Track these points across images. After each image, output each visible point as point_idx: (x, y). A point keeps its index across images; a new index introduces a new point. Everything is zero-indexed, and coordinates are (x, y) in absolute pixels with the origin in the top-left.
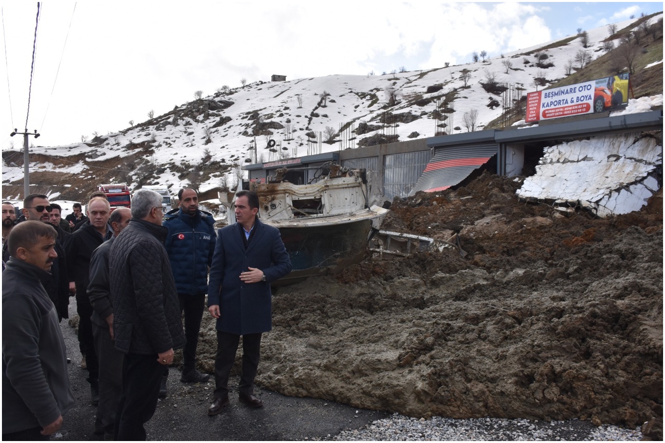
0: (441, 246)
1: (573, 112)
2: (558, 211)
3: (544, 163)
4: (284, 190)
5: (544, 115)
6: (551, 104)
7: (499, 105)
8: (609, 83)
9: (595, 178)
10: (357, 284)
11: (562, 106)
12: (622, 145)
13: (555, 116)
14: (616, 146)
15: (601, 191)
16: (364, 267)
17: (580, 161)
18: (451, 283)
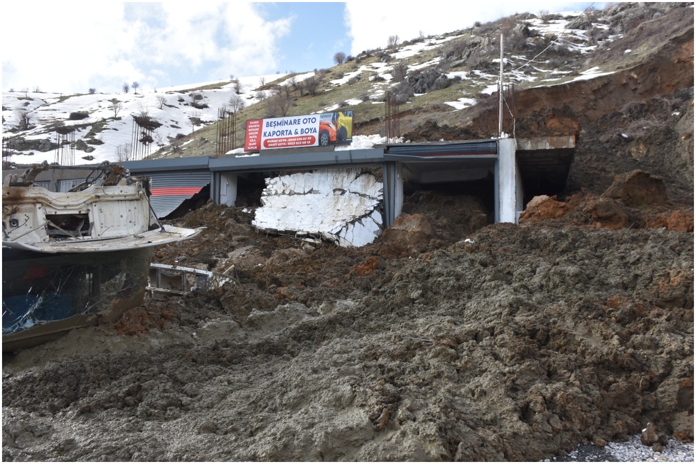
0: (222, 280)
1: (297, 143)
2: (306, 242)
3: (269, 195)
4: (35, 199)
5: (266, 144)
6: (273, 134)
7: (153, 141)
8: (333, 119)
9: (327, 211)
10: (150, 334)
11: (285, 136)
12: (345, 179)
13: (277, 146)
14: (340, 180)
15: (338, 224)
16: (150, 310)
17: (306, 194)
18: (274, 321)
